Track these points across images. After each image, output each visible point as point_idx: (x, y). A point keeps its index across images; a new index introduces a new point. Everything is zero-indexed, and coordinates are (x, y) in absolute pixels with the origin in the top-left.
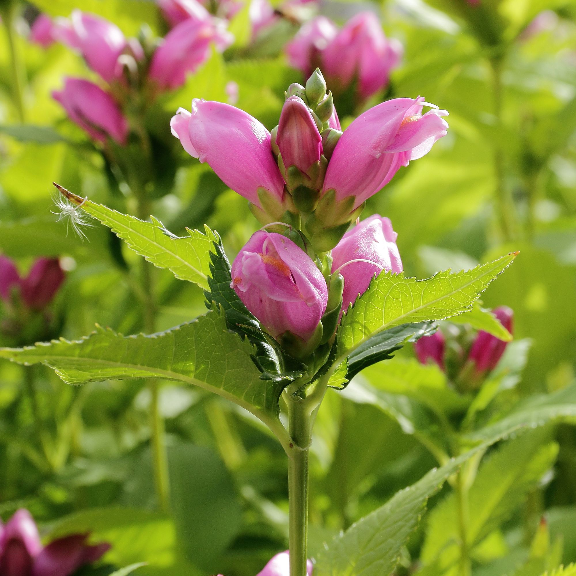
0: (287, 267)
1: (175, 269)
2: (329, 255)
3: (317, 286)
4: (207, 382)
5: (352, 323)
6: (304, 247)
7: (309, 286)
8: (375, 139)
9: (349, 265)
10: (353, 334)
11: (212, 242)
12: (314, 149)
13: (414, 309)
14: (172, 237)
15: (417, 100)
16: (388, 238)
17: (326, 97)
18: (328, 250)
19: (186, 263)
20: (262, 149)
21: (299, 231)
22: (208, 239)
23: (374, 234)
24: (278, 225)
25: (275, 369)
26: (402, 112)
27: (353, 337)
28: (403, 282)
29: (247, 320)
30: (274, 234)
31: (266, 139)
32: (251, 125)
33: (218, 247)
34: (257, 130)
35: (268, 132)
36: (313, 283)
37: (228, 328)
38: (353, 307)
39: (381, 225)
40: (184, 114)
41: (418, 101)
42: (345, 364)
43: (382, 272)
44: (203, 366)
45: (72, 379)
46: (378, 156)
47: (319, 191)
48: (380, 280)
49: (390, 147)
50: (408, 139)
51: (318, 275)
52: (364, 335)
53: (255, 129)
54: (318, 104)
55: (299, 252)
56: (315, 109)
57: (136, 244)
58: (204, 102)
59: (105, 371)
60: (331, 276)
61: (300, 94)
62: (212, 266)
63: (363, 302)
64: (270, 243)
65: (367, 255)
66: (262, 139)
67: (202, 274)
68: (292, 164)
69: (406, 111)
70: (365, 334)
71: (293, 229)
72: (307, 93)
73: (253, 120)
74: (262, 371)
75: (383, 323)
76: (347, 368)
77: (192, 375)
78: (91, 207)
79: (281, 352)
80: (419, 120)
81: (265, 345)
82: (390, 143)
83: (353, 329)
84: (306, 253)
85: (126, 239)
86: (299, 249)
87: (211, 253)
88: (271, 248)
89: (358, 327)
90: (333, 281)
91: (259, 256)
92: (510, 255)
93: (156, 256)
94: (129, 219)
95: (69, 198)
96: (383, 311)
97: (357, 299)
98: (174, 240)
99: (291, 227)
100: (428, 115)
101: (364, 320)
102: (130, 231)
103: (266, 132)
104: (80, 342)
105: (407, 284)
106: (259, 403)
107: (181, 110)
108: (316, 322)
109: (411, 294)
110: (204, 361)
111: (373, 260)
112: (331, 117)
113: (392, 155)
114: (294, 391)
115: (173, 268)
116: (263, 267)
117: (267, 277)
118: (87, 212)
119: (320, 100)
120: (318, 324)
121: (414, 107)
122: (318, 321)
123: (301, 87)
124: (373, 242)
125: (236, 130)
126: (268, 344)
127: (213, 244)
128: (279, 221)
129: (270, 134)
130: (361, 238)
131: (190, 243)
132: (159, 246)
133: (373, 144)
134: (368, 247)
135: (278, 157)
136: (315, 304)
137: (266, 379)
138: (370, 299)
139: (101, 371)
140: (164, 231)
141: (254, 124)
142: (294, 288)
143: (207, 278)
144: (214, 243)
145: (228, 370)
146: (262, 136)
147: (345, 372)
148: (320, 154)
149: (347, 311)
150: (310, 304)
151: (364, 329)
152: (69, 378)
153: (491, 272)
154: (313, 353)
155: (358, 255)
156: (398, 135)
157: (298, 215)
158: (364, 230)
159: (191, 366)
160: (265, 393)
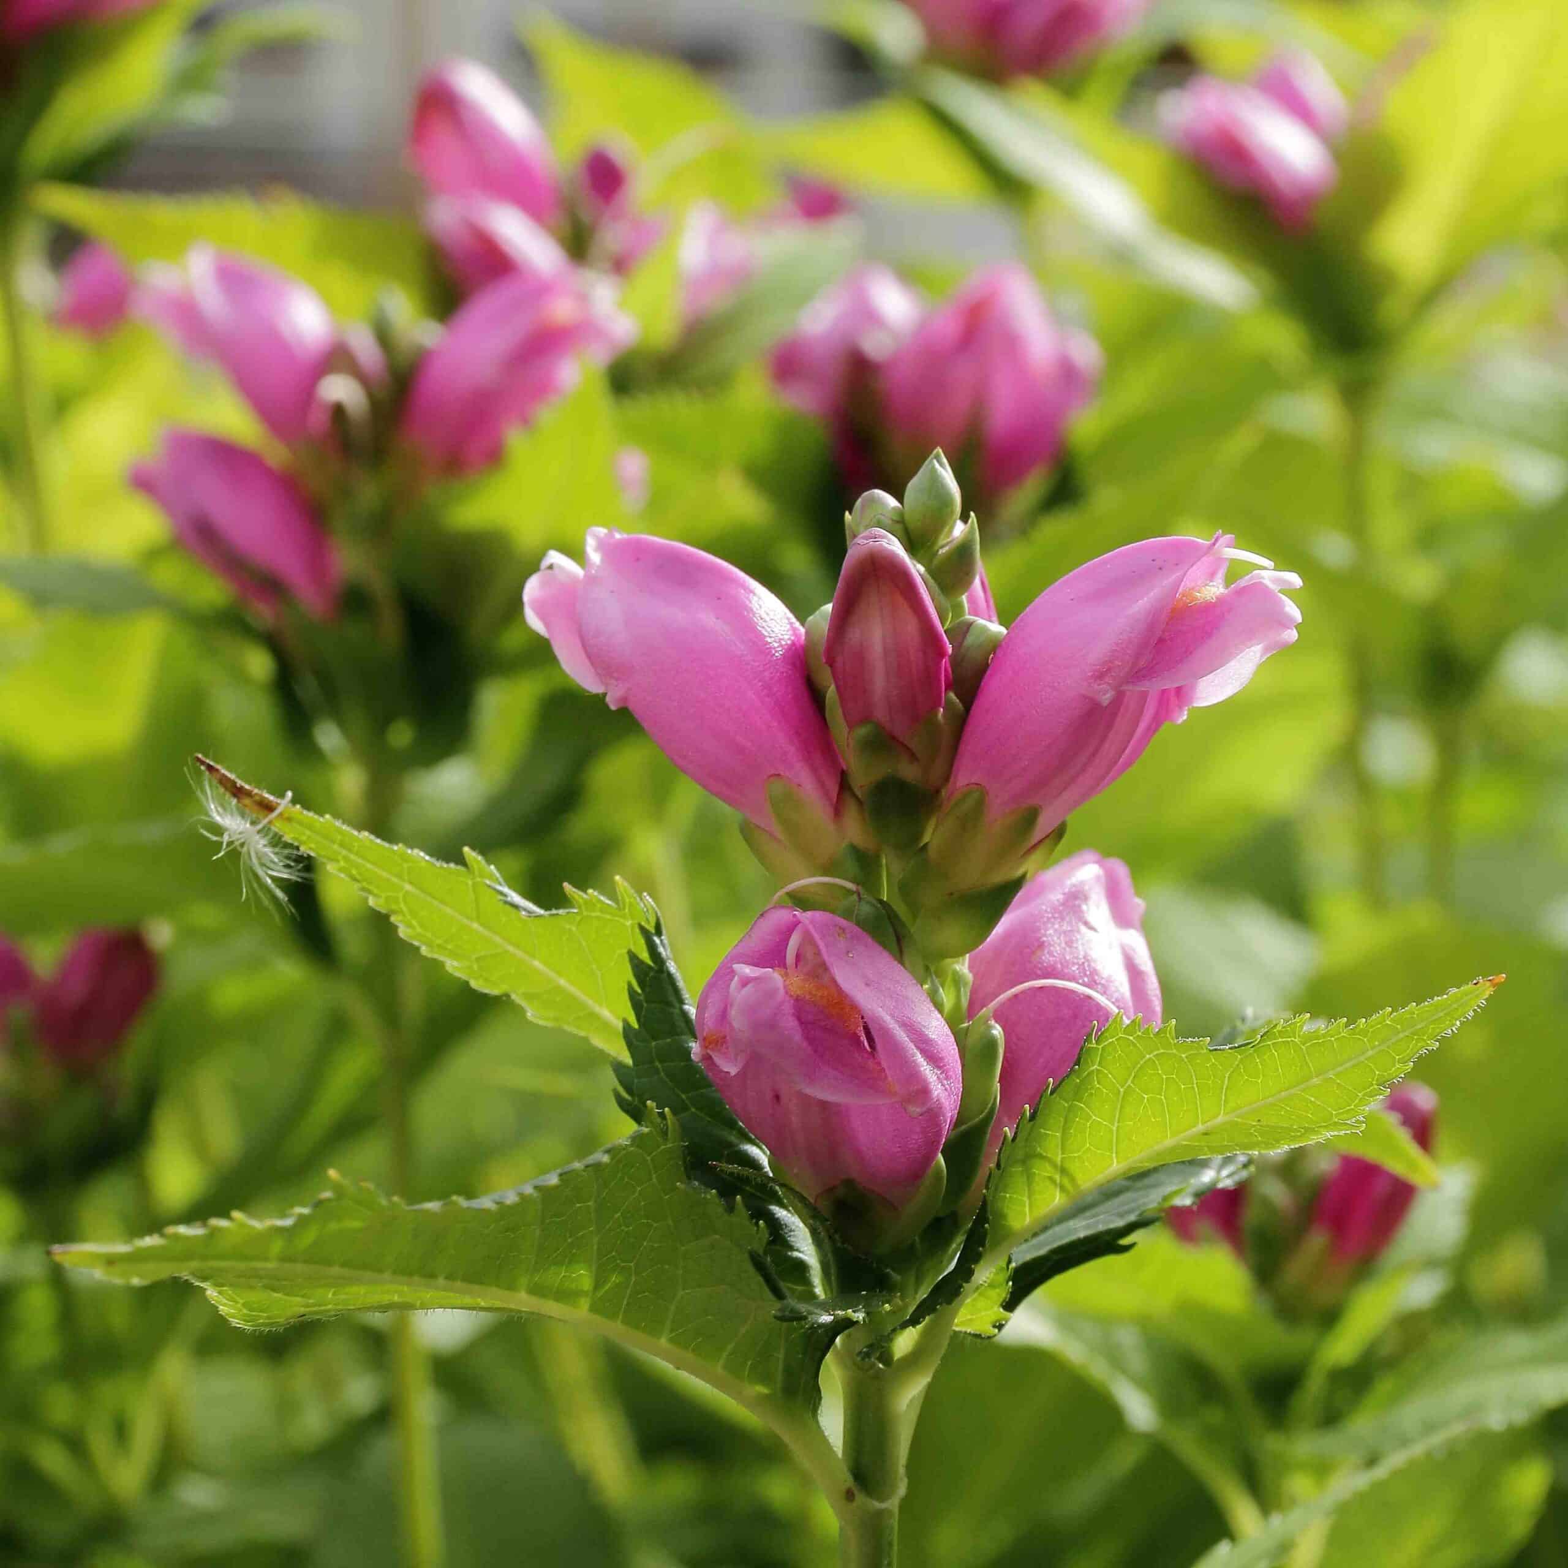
0: (855, 1007)
1: (529, 997)
2: (962, 967)
3: (935, 1059)
4: (623, 1322)
5: (1029, 1157)
6: (894, 945)
7: (914, 1061)
8: (1097, 652)
9: (1016, 996)
10: (1029, 1190)
11: (636, 926)
12: (929, 677)
13: (1202, 1124)
14: (525, 910)
15: (1214, 544)
16: (1121, 918)
17: (959, 530)
18: (958, 953)
19: (562, 982)
20: (783, 673)
21: (881, 902)
22: (624, 917)
23: (1084, 907)
24: (825, 884)
25: (807, 1282)
26: (1174, 577)
27: (1029, 1197)
28: (1172, 1050)
29: (730, 1145)
30: (818, 915)
31: (793, 644)
32: (750, 605)
33: (654, 941)
34: (768, 619)
35: (797, 624)
36: (923, 1052)
37: (689, 1178)
38: (1033, 1117)
39: (1103, 880)
40: (561, 568)
41: (1216, 546)
42: (1002, 1269)
43: (1115, 1020)
44: (614, 1279)
45: (254, 1316)
46: (1106, 698)
47: (938, 791)
48: (1106, 1043)
49: (1139, 674)
50: (1188, 652)
51: (937, 1028)
52: (1058, 1194)
53: (763, 617)
54: (938, 551)
55: (883, 963)
56: (931, 561)
57: (422, 925)
58: (618, 536)
59: (347, 1294)
60: (968, 1028)
61: (888, 522)
62: (636, 992)
63: (1060, 1104)
64: (808, 938)
65: (1067, 967)
66: (781, 646)
67: (606, 1013)
68: (866, 718)
69: (1185, 574)
70: (1062, 1188)
71: (865, 896)
72: (907, 517)
73: (756, 591)
74: (778, 1294)
75: (1112, 1160)
76: (1007, 1283)
77: (584, 1304)
78: (300, 823)
79: (830, 1237)
80: (1221, 601)
81: (780, 1213)
82: (1142, 663)
83: (1028, 1178)
84: (902, 962)
85: (395, 912)
86: (886, 954)
87: (633, 958)
88: (809, 954)
89: (1042, 1171)
90: (972, 1040)
91: (775, 976)
92: (1478, 985)
93: (478, 959)
94: (405, 858)
95: (239, 798)
96: (1115, 1128)
97: (1044, 1096)
98: (532, 918)
99: (862, 891)
100: (1244, 587)
101: (1060, 1152)
102: (407, 892)
103: (791, 624)
104: (288, 1222)
105: (1183, 1056)
106: (765, 1378)
107: (554, 557)
108: (930, 1157)
109: (1193, 1084)
110: (617, 1265)
111: (1084, 981)
112: (972, 587)
113: (1144, 696)
114: (860, 1346)
115: (524, 994)
116: (788, 1008)
117: (798, 1037)
118: (288, 838)
119: (942, 540)
120: (934, 1162)
121: (1205, 562)
122: (936, 1155)
123: (891, 502)
124: (1083, 929)
125: (708, 619)
126: (789, 1211)
127: (637, 931)
128: (826, 872)
129: (802, 630)
130: (1049, 919)
131: (574, 929)
132: (486, 933)
133: (1094, 665)
134: (1069, 943)
135: (828, 696)
136: (929, 1110)
137: (791, 1319)
138: (1078, 1094)
139: (334, 1294)
140: (501, 893)
141: (761, 603)
142: (870, 1063)
143: (620, 1025)
144: (643, 929)
145: (684, 1289)
146: (782, 637)
147: (1003, 1292)
148: (946, 690)
149: (1017, 1128)
150: (915, 1110)
151: (1061, 1177)
152: (245, 1311)
153: (1423, 1028)
154: (915, 1240)
155: (1040, 966)
156: (1161, 641)
157: (878, 857)
158: (1056, 897)
159: (583, 1277)
160: (782, 1351)
